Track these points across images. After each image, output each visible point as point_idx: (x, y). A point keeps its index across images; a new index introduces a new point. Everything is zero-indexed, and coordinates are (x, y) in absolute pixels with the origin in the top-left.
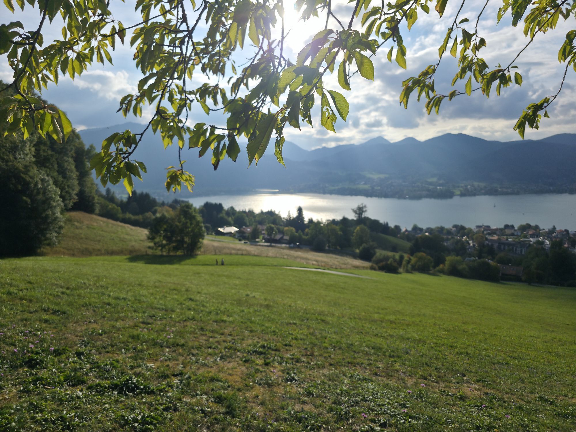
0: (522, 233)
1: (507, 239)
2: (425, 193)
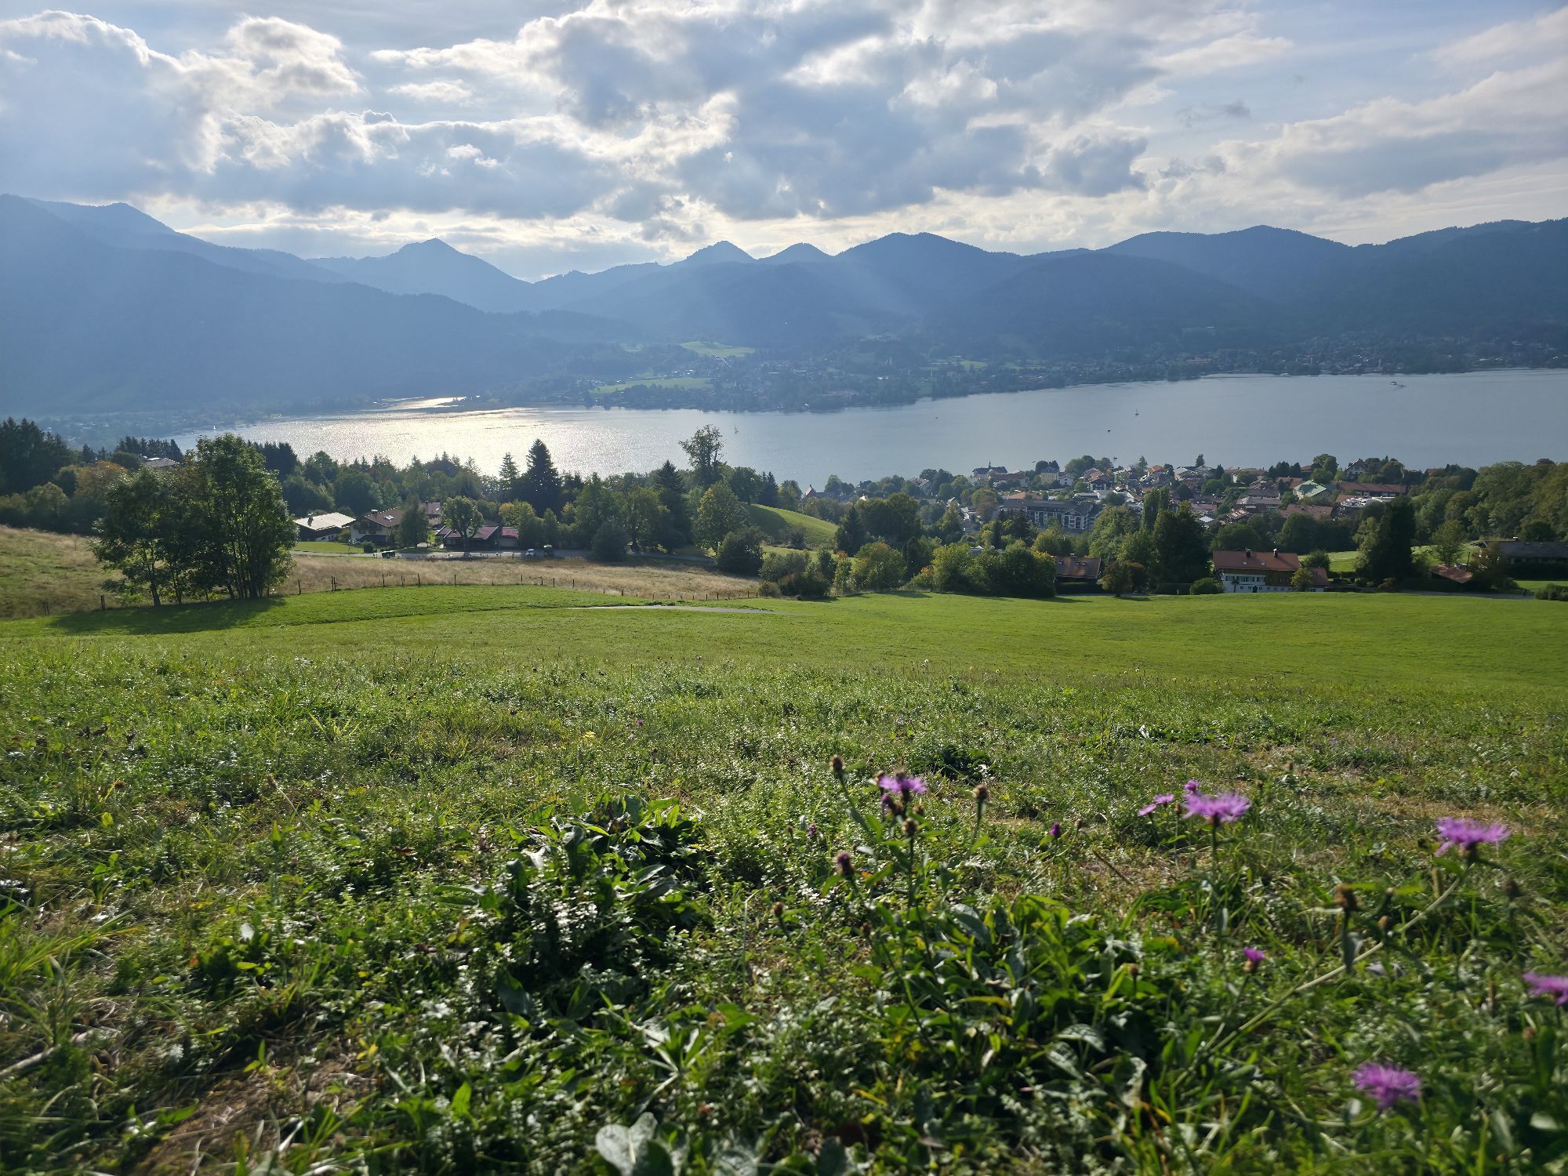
0: (1076, 479)
1: (1045, 498)
2: (849, 393)
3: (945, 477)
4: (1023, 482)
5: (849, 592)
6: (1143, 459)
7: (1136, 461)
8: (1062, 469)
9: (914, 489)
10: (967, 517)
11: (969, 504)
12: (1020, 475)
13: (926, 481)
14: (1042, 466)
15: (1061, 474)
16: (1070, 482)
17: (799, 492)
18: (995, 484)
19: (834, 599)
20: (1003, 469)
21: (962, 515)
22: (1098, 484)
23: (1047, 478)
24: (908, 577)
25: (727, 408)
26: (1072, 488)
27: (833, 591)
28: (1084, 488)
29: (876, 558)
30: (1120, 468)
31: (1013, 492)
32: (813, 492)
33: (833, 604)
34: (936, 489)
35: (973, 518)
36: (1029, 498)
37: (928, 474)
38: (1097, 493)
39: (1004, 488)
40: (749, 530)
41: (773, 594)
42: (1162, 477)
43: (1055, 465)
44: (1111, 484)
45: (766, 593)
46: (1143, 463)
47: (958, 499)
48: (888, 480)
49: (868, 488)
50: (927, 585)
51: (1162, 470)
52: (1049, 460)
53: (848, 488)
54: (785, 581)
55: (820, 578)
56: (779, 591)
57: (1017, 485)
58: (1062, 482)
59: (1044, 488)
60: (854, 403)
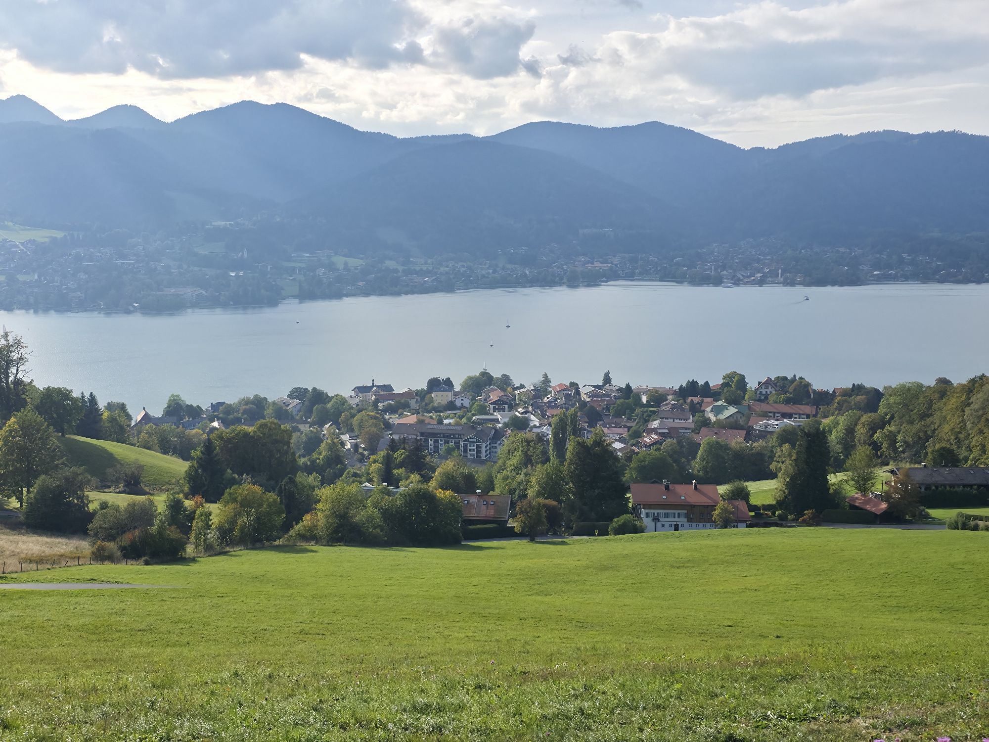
0: (473, 399)
1: (440, 422)
2: (190, 292)
3: (319, 397)
4: (413, 403)
5: (210, 550)
6: (546, 376)
7: (538, 379)
8: (457, 388)
9: (281, 412)
10: (348, 446)
11: (351, 430)
12: (409, 394)
13: (296, 401)
14: (434, 384)
15: (456, 394)
16: (467, 403)
17: (129, 418)
18: (380, 405)
19: (193, 560)
20: (388, 388)
21: (343, 444)
22: (499, 405)
23: (440, 398)
24: (287, 527)
25: (25, 306)
26: (469, 410)
27: (190, 550)
28: (483, 410)
29: (246, 504)
30: (522, 386)
31: (401, 415)
32: (147, 418)
33: (193, 567)
34: (309, 411)
35: (356, 447)
36: (421, 422)
37: (298, 393)
38: (498, 415)
39: (392, 410)
40: (68, 472)
41: (111, 558)
42: (567, 397)
43: (448, 383)
44: (512, 406)
45: (100, 556)
46: (546, 381)
47: (337, 423)
48: (247, 402)
49: (220, 410)
50: (311, 536)
51: (566, 389)
52: (443, 377)
53: (195, 412)
54: (126, 539)
55: (173, 533)
56: (119, 553)
57: (406, 406)
58: (458, 403)
59: (437, 410)
60: (197, 304)
